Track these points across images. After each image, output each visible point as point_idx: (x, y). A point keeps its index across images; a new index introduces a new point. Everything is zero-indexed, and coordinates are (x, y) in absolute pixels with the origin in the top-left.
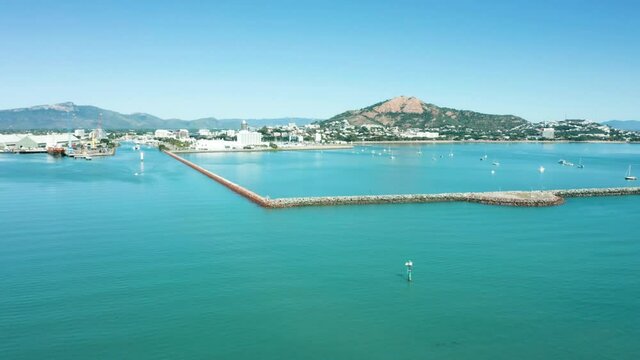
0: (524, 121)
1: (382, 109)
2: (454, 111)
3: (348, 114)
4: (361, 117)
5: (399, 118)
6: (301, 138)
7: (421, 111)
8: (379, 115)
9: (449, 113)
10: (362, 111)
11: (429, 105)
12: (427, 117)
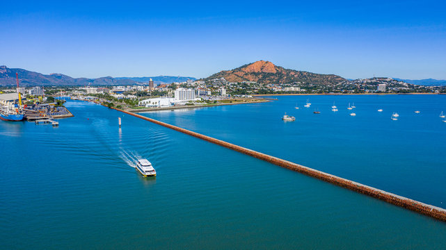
0: (344, 79)
1: (247, 70)
2: (295, 71)
3: (223, 73)
4: (233, 75)
5: (260, 76)
7: (275, 72)
8: (246, 74)
9: (293, 73)
10: (234, 71)
11: (279, 67)
12: (280, 76)
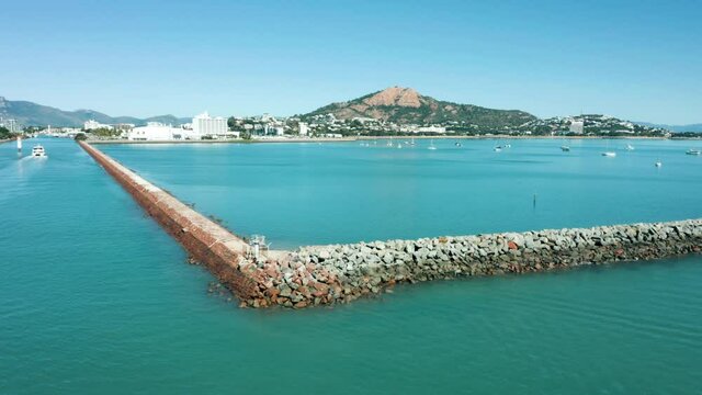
0: (533, 117)
1: (374, 101)
2: (454, 105)
3: (333, 107)
4: (348, 110)
5: (393, 113)
6: (280, 131)
7: (418, 105)
8: (370, 109)
9: (449, 108)
10: (350, 104)
11: (426, 98)
12: (426, 111)
